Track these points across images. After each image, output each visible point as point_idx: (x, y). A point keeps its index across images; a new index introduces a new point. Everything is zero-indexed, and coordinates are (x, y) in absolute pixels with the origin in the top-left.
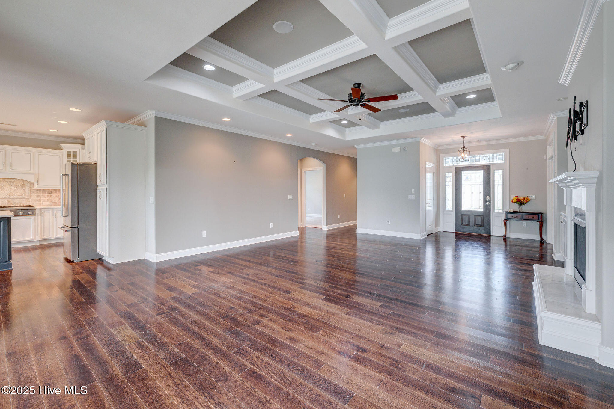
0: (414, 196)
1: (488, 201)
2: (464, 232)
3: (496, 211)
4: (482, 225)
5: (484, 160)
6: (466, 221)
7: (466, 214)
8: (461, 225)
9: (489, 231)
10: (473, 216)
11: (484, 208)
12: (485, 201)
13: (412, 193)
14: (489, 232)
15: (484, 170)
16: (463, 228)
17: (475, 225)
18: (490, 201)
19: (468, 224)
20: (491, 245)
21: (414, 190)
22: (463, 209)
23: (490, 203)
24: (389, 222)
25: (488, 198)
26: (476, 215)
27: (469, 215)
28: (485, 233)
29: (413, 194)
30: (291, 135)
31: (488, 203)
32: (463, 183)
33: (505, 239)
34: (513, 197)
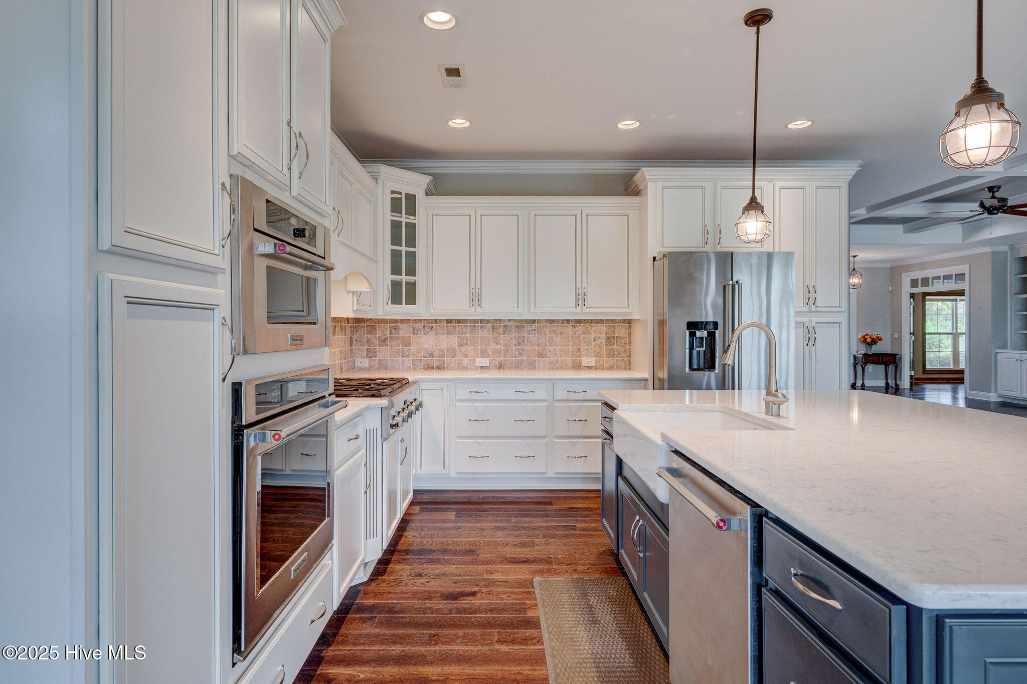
34: (860, 335)
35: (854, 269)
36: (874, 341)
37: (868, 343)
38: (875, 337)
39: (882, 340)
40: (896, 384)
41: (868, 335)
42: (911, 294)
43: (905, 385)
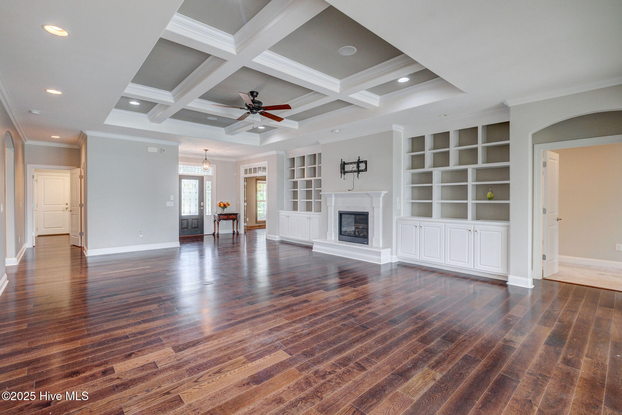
0: (173, 202)
2: (184, 235)
3: (207, 214)
4: (197, 227)
5: (198, 170)
6: (185, 225)
7: (184, 219)
8: (182, 229)
9: (202, 231)
10: (191, 219)
11: (199, 212)
12: (200, 206)
13: (171, 199)
15: (199, 180)
16: (184, 232)
17: (193, 228)
18: (203, 206)
19: (186, 228)
20: (204, 243)
21: (173, 196)
22: (183, 215)
23: (204, 208)
24: (141, 235)
25: (202, 203)
26: (193, 218)
27: (188, 219)
28: (200, 233)
31: (202, 208)
32: (182, 190)
34: (218, 202)
35: (206, 159)
36: (225, 206)
37: (222, 207)
38: (226, 204)
39: (229, 205)
40: (237, 231)
41: (222, 202)
42: (245, 178)
43: (242, 231)
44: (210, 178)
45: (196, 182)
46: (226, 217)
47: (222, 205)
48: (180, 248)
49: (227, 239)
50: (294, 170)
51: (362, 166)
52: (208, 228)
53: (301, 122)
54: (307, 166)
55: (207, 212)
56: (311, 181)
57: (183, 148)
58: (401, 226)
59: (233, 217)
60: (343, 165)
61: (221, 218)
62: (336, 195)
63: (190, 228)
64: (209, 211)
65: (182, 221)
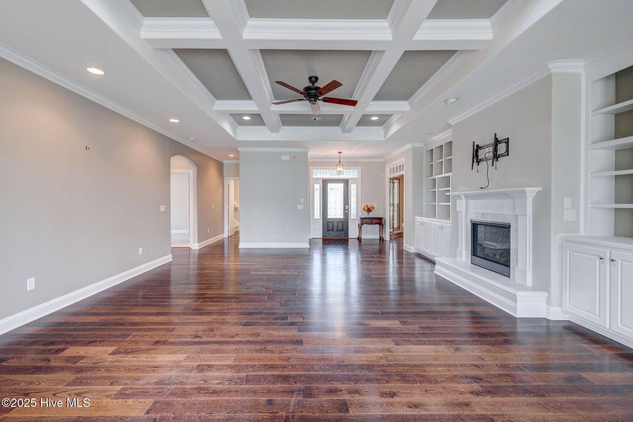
0: (303, 205)
1: (347, 210)
2: (329, 237)
3: (352, 217)
4: (342, 230)
6: (330, 228)
7: (330, 221)
8: (327, 231)
9: (347, 234)
10: (336, 222)
11: (344, 215)
12: (345, 209)
13: (301, 202)
14: (347, 236)
15: (344, 183)
16: (329, 234)
17: (338, 230)
18: (348, 210)
19: (332, 230)
21: (303, 200)
22: (329, 217)
23: (348, 211)
24: (277, 233)
25: (347, 207)
26: (338, 221)
27: (333, 222)
28: (344, 237)
29: (302, 204)
30: (177, 121)
31: (347, 211)
32: (328, 194)
33: (359, 239)
34: (363, 205)
35: (340, 161)
36: (369, 209)
37: (366, 211)
38: (370, 207)
39: (374, 209)
40: (382, 237)
41: (367, 206)
42: (390, 179)
43: (387, 237)
44: (354, 180)
45: (341, 186)
46: (369, 221)
47: (366, 209)
48: (310, 249)
49: (373, 245)
50: (432, 165)
51: (502, 148)
52: (353, 233)
53: (410, 100)
54: (445, 158)
55: (352, 215)
56: (449, 177)
57: (313, 153)
58: (570, 253)
59: (380, 221)
60: (477, 149)
61: (363, 222)
62: (467, 196)
63: (335, 230)
64: (355, 214)
65: (328, 223)
